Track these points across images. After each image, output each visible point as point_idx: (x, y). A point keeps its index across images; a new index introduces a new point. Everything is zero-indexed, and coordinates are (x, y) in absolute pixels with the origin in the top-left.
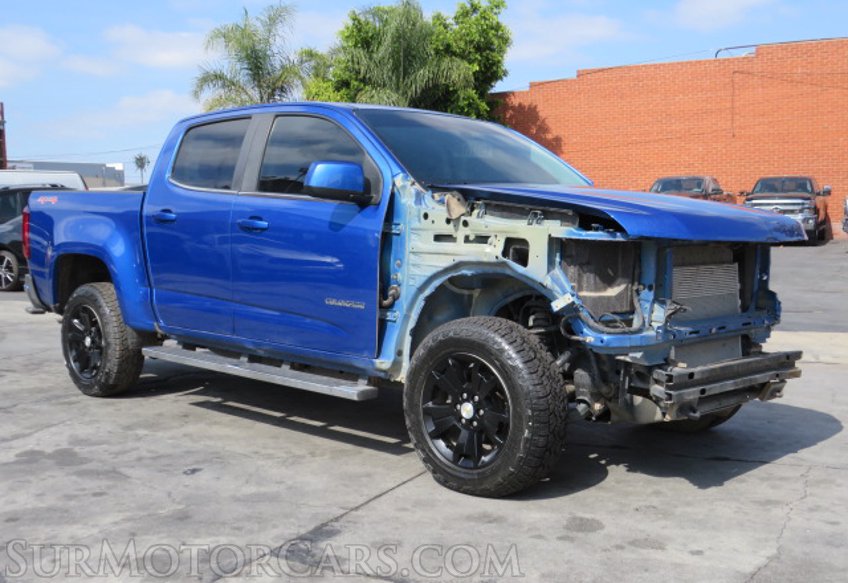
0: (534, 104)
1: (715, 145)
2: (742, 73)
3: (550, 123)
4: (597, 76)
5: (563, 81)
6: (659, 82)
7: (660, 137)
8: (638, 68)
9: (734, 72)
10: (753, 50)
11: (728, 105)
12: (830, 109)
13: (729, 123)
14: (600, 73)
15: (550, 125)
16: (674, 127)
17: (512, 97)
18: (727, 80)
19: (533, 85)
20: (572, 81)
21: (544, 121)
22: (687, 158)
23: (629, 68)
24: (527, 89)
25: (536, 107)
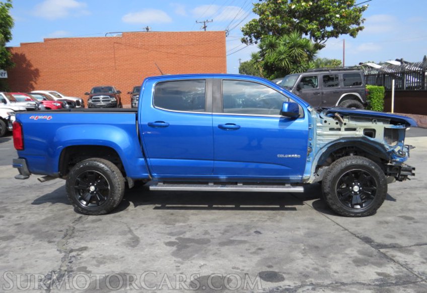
0: (24, 53)
1: (108, 73)
2: (118, 43)
3: (32, 62)
4: (54, 41)
5: (38, 43)
6: (82, 46)
7: (85, 69)
8: (72, 39)
9: (114, 43)
10: (121, 34)
11: (113, 56)
12: (152, 59)
13: (114, 64)
14: (55, 41)
15: (32, 63)
16: (90, 65)
17: (11, 50)
18: (112, 46)
19: (22, 44)
20: (42, 43)
21: (29, 61)
22: (97, 78)
23: (69, 39)
24: (19, 46)
25: (24, 55)
